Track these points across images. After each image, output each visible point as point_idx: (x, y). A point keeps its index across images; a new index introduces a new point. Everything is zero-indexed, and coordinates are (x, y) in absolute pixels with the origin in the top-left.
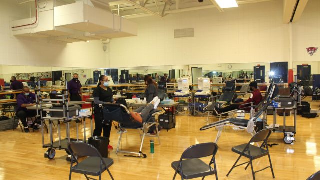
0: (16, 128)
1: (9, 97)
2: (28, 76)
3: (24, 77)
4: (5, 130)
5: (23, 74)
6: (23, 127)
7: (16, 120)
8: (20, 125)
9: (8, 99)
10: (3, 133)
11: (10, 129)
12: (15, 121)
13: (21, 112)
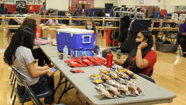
0: (175, 52)
1: (169, 25)
2: (184, 8)
3: (182, 9)
4: (167, 52)
5: (182, 6)
6: (182, 52)
7: (177, 45)
8: (179, 49)
9: (168, 26)
10: (165, 54)
11: (170, 52)
12: (175, 46)
13: (182, 39)
